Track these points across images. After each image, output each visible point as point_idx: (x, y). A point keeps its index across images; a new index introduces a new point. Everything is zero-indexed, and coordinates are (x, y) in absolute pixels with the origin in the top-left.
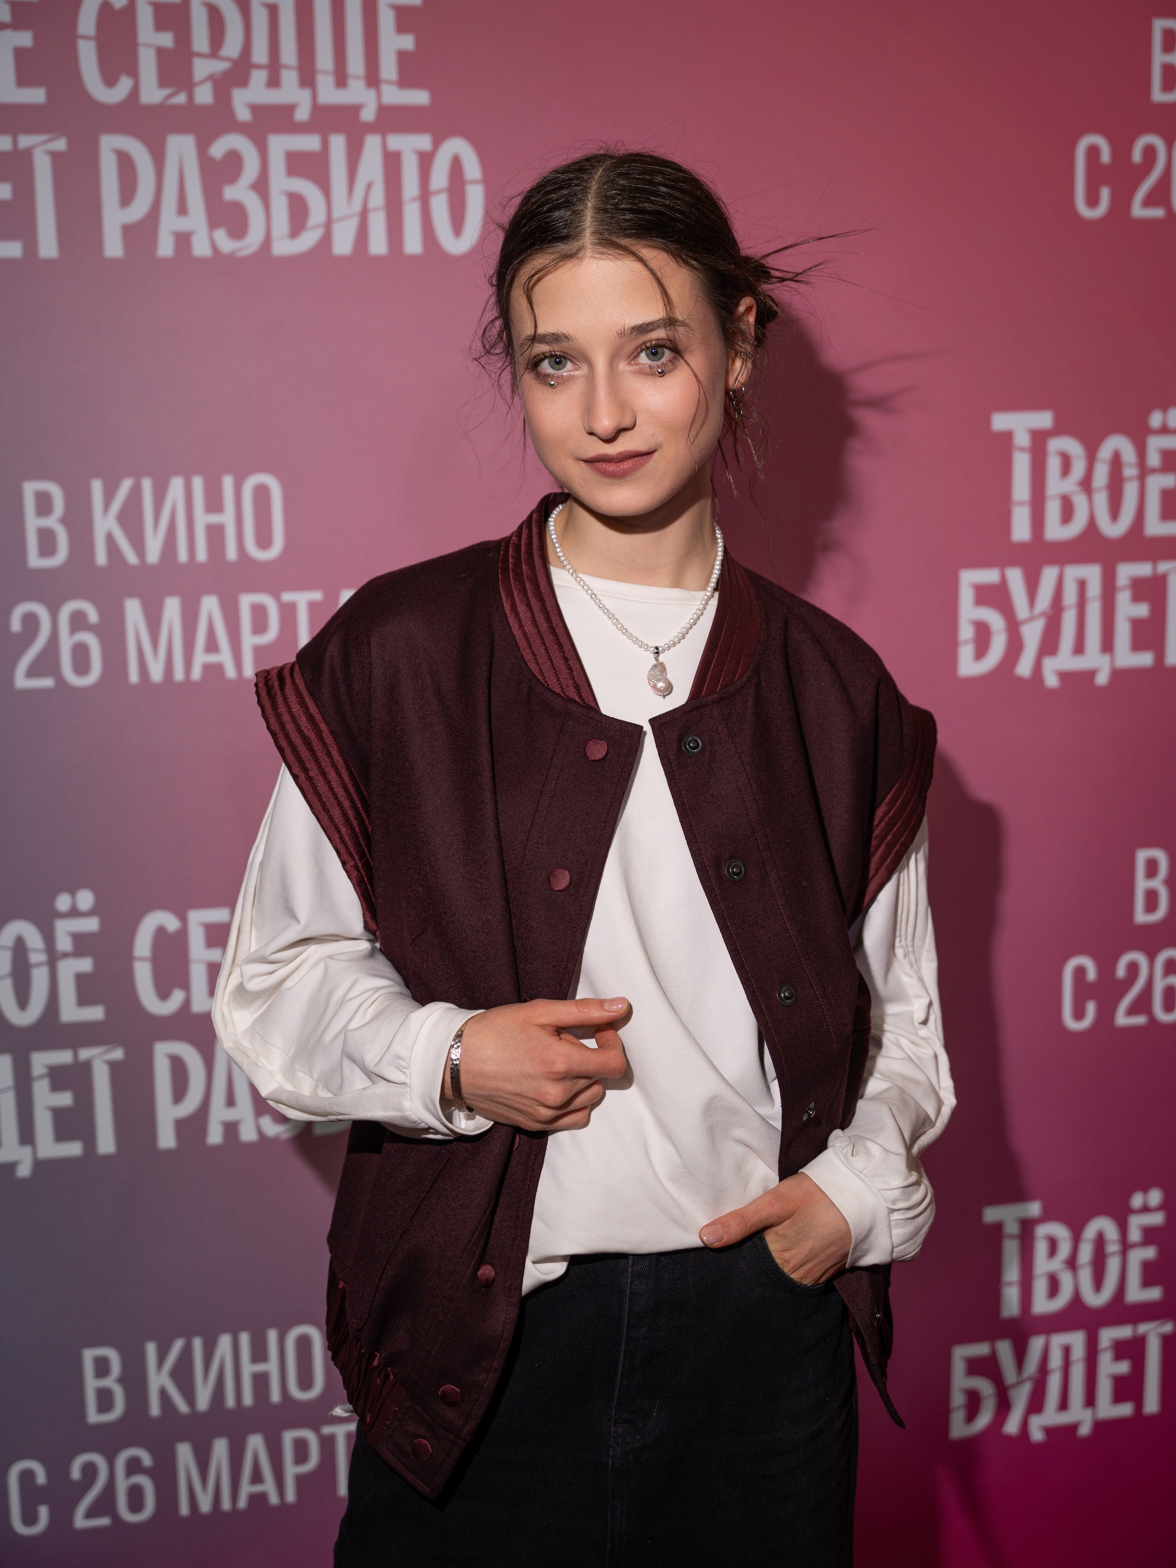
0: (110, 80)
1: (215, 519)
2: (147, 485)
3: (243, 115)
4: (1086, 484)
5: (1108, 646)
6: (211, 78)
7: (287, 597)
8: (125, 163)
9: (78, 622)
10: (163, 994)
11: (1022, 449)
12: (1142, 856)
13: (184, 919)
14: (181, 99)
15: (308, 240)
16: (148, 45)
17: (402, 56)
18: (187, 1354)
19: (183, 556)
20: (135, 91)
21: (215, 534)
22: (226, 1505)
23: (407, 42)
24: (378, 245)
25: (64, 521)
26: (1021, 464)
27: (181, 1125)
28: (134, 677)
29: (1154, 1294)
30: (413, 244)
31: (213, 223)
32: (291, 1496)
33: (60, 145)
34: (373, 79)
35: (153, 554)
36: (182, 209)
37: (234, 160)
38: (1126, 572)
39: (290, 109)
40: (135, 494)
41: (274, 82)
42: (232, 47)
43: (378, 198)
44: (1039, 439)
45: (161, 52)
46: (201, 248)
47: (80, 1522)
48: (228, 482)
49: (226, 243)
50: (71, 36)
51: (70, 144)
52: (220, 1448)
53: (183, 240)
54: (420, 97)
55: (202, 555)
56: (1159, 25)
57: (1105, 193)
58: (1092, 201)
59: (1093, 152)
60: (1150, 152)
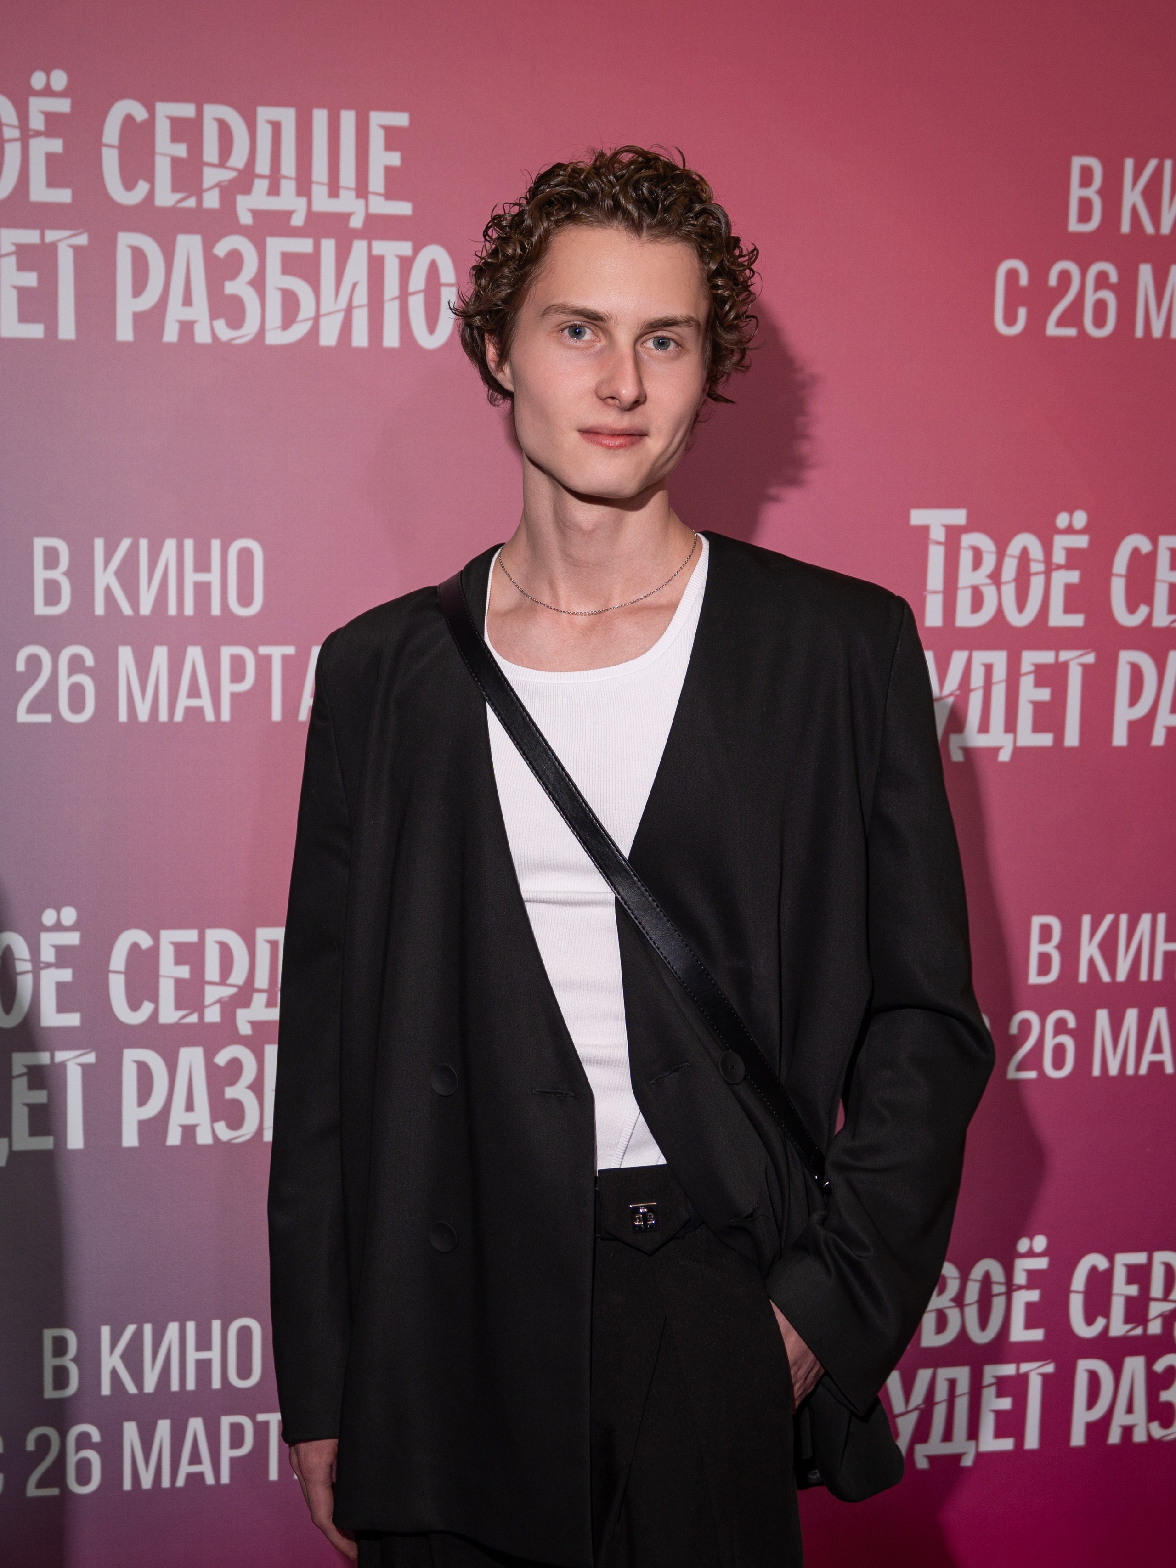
0: (129, 185)
1: (202, 577)
2: (144, 544)
3: (246, 219)
4: (995, 577)
5: (1011, 726)
6: (218, 185)
7: (263, 650)
8: (138, 256)
9: (76, 664)
10: (134, 1005)
11: (938, 543)
12: (1037, 921)
13: (156, 938)
14: (191, 203)
15: (297, 332)
16: (165, 155)
17: (389, 171)
18: (137, 1339)
19: (172, 610)
20: (151, 195)
21: (202, 591)
22: (166, 1483)
23: (395, 159)
24: (360, 338)
25: (67, 574)
26: (936, 557)
27: (143, 1126)
28: (123, 717)
29: (1037, 1335)
30: (391, 338)
31: (214, 315)
32: (225, 1479)
33: (82, 240)
34: (362, 190)
35: (146, 609)
36: (187, 301)
37: (235, 259)
38: (1030, 659)
39: (288, 214)
40: (133, 553)
41: (274, 190)
42: (239, 158)
43: (361, 297)
44: (953, 534)
45: (175, 161)
46: (202, 336)
47: (32, 1491)
48: (216, 545)
49: (225, 333)
50: (98, 144)
51: (90, 239)
52: (163, 1428)
53: (187, 328)
54: (404, 208)
55: (189, 610)
56: (1077, 162)
57: (1022, 313)
58: (1010, 319)
59: (1012, 275)
60: (1065, 277)
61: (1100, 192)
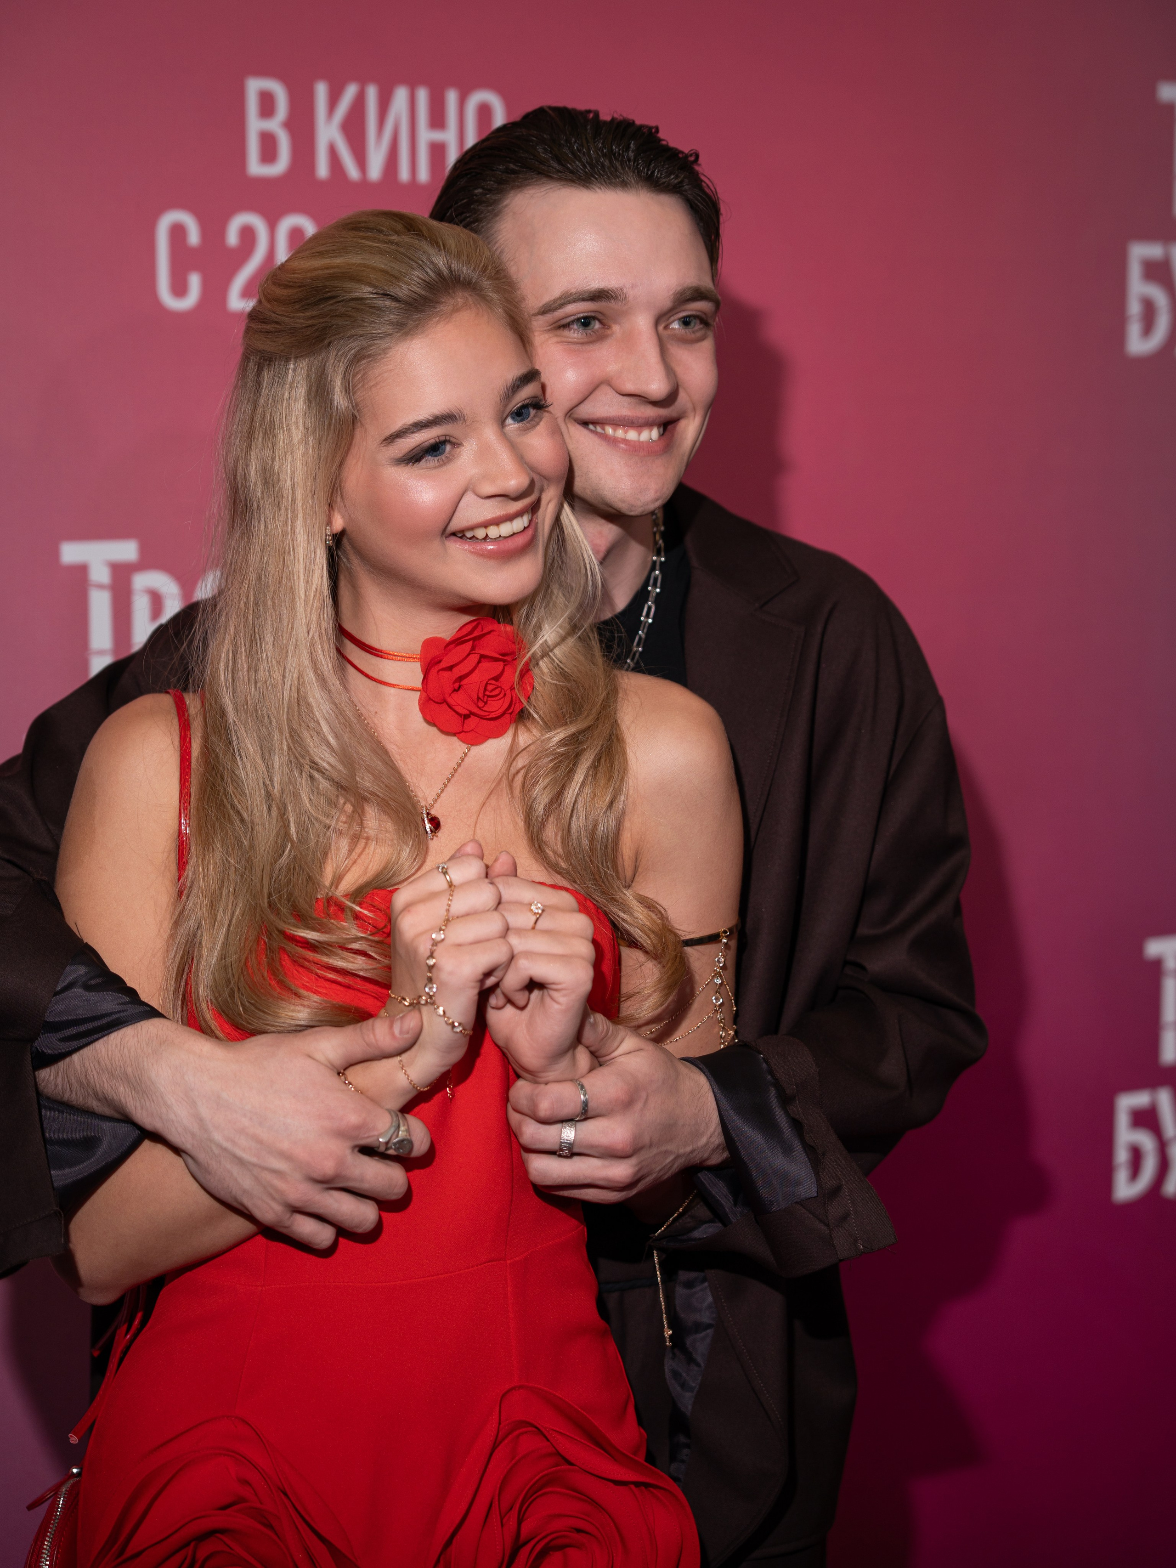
11: (101, 587)
44: (122, 573)
56: (254, 86)
57: (195, 281)
58: (179, 289)
59: (178, 232)
60: (248, 234)
61: (288, 125)
